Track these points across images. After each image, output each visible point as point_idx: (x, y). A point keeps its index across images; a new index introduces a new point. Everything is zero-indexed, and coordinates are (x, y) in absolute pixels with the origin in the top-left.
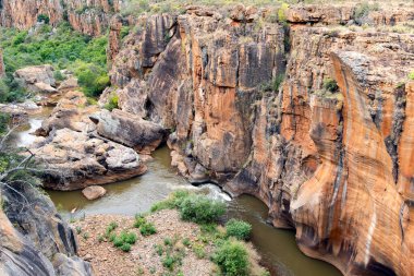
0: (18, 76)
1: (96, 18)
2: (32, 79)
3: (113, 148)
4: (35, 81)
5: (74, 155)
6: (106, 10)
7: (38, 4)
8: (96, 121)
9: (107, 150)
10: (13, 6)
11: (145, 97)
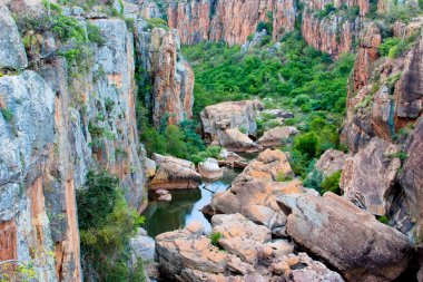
0: (207, 116)
1: (346, 25)
2: (224, 122)
3: (305, 265)
4: (228, 125)
5: (236, 263)
6: (363, 12)
7: (262, 6)
8: (288, 211)
9: (293, 267)
10: (228, 9)
11: (391, 176)
